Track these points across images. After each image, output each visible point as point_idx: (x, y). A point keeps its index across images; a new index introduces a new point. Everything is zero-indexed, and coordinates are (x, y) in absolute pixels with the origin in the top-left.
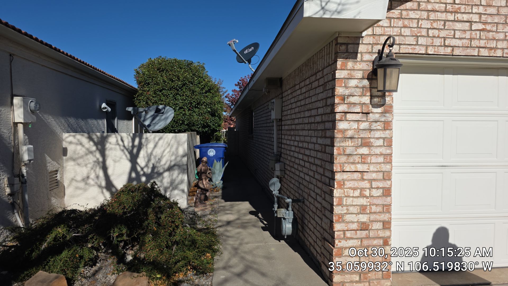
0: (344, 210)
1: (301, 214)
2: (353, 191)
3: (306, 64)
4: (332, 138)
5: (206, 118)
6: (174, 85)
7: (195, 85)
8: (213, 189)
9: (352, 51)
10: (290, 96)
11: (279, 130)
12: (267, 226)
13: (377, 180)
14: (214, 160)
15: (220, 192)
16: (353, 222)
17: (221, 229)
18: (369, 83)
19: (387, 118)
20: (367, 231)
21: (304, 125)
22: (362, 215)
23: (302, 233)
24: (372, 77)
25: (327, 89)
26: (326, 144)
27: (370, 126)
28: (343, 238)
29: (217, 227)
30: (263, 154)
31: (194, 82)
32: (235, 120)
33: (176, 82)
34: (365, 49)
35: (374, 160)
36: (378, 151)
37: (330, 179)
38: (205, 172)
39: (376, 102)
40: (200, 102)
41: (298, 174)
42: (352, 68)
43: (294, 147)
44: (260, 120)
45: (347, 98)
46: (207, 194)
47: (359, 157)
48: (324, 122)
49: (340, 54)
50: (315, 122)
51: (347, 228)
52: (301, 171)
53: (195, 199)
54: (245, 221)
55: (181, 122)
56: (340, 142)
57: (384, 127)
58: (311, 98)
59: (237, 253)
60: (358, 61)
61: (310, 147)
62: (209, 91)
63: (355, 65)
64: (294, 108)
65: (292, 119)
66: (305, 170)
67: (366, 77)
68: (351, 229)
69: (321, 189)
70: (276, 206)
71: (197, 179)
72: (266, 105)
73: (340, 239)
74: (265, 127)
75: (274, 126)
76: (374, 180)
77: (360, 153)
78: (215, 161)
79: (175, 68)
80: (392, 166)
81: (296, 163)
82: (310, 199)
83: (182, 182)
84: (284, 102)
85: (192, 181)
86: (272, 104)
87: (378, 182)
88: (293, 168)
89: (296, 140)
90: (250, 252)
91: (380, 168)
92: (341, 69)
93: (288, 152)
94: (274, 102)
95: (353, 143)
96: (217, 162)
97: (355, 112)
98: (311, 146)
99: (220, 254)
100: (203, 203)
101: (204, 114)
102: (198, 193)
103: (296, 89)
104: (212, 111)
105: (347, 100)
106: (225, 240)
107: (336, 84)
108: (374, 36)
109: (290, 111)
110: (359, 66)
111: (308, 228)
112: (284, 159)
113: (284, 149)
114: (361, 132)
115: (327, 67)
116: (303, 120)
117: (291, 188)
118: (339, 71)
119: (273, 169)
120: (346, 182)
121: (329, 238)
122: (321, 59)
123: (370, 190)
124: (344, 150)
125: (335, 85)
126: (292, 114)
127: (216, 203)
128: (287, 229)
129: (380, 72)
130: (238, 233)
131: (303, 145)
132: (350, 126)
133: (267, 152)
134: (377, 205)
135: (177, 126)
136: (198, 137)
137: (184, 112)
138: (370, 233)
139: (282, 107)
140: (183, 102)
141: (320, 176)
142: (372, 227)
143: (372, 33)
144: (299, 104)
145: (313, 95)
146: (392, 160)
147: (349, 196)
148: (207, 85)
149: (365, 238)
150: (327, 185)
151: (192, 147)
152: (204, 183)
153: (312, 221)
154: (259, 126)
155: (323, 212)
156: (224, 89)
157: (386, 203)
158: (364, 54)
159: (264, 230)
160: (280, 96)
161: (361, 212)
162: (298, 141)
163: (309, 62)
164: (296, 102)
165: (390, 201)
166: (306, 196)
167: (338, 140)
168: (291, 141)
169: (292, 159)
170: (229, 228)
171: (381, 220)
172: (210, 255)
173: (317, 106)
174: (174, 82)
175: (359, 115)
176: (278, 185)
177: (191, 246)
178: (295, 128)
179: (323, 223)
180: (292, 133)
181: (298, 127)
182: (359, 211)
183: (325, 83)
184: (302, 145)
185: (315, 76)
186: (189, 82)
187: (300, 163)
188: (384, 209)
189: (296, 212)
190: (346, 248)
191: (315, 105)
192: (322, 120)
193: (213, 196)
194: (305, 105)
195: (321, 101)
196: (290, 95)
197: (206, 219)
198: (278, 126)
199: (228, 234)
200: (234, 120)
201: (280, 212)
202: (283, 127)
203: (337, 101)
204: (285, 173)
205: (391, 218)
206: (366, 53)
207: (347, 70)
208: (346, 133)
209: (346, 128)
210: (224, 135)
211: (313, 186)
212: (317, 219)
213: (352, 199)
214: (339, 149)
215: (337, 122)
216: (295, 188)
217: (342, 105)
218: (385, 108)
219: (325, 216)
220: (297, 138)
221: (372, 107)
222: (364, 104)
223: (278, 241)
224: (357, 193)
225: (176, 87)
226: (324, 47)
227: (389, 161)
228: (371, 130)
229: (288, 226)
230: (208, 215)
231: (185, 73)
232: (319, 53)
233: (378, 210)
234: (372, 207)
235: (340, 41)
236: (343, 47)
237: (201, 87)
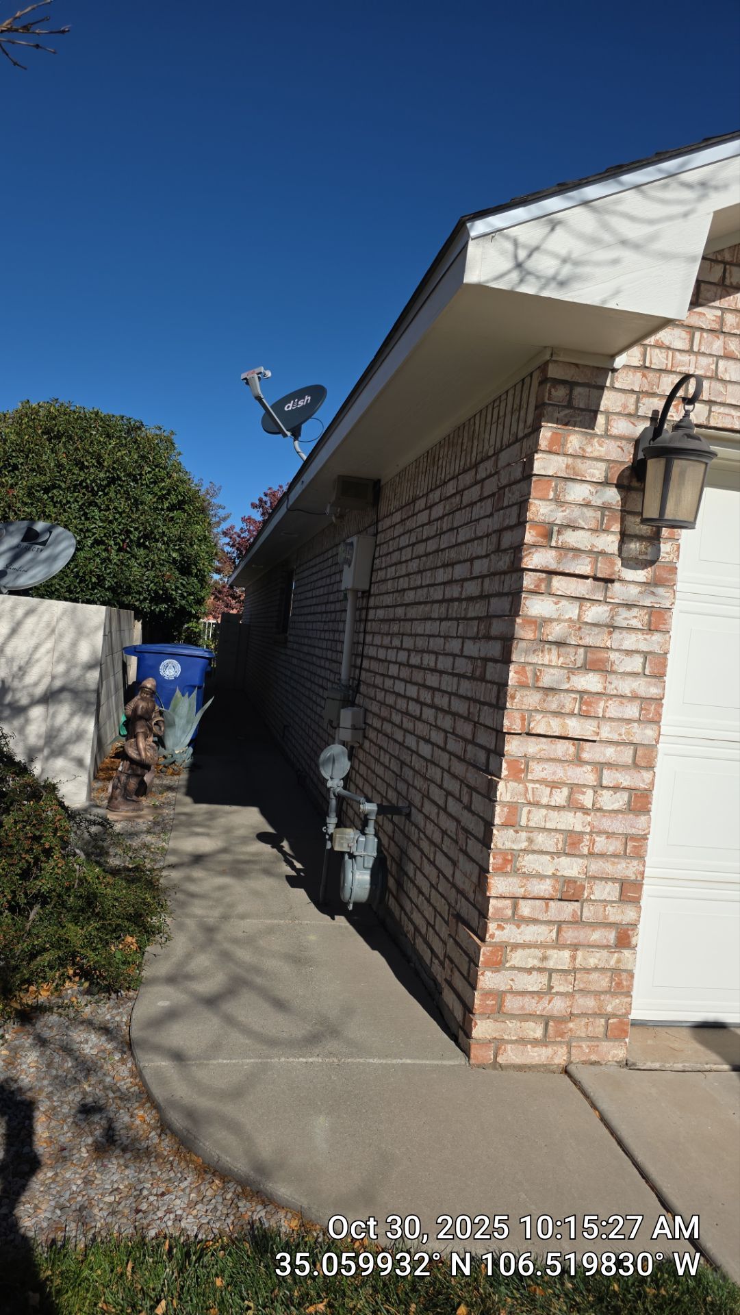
0: (520, 842)
1: (398, 846)
2: (549, 789)
3: (450, 441)
4: (507, 641)
5: (163, 576)
6: (86, 479)
7: (142, 485)
8: (165, 766)
9: (582, 406)
10: (399, 530)
11: (360, 621)
12: (302, 874)
13: (617, 765)
14: (175, 691)
15: (184, 776)
16: (542, 877)
17: (175, 875)
18: (619, 499)
19: (660, 601)
20: (576, 903)
21: (429, 605)
22: (568, 859)
23: (397, 899)
24: (631, 481)
25: (505, 504)
26: (488, 656)
27: (613, 617)
28: (509, 919)
29: (164, 868)
30: (308, 684)
31: (141, 478)
32: (242, 598)
33: (92, 470)
34: (619, 404)
35: (614, 709)
36: (626, 686)
37: (489, 752)
38: (146, 717)
39: (633, 554)
40: (152, 532)
41: (400, 739)
42: (580, 452)
43: (398, 665)
44: (309, 594)
45: (559, 532)
46: (147, 778)
47: (575, 699)
48: (489, 596)
49: (550, 408)
50: (463, 597)
51: (523, 890)
52: (409, 732)
53: (110, 790)
54: (242, 857)
55: (94, 580)
56: (526, 652)
57: (650, 622)
58: (456, 531)
59: (211, 941)
60: (596, 435)
61: (440, 666)
62: (179, 506)
63: (587, 444)
64: (406, 561)
65: (397, 591)
66: (421, 729)
67: (615, 482)
68: (535, 894)
69: (462, 781)
70: (332, 821)
71: (124, 736)
72: (330, 554)
73: (502, 920)
74: (321, 613)
75: (346, 611)
76: (610, 765)
77: (580, 688)
78: (178, 693)
79: (94, 433)
80: (659, 735)
81: (398, 710)
82: (429, 808)
83: (79, 736)
84: (380, 545)
85: (109, 742)
86: (348, 547)
87: (620, 773)
88: (390, 721)
89: (404, 646)
90: (249, 941)
91: (628, 733)
92: (550, 452)
93: (379, 680)
94: (352, 544)
95: (561, 659)
96: (183, 695)
97: (577, 572)
98: (444, 663)
99: (164, 940)
100: (133, 801)
101: (161, 564)
102: (121, 772)
103: (416, 511)
104: (183, 560)
105: (558, 539)
106: (182, 905)
107: (532, 490)
108: (646, 372)
109: (394, 568)
110: (598, 448)
111: (415, 885)
112: (367, 700)
113: (369, 671)
114: (586, 629)
115: (509, 446)
116: (428, 591)
117: (378, 776)
118: (544, 456)
119: (335, 724)
120: (533, 765)
121: (472, 916)
122: (494, 425)
123: (595, 792)
124: (536, 674)
125: (529, 494)
126: (399, 577)
127: (169, 804)
128: (355, 883)
129: (654, 468)
130: (221, 888)
131: (422, 660)
132: (557, 610)
133: (321, 680)
134: (609, 835)
135: (82, 591)
136: (138, 625)
137: (104, 554)
138: (585, 910)
139: (374, 558)
140: (104, 528)
141: (462, 744)
142: (590, 894)
143: (641, 363)
144: (420, 549)
145: (462, 523)
146: (660, 715)
147: (537, 804)
148: (175, 490)
149: (568, 922)
150: (480, 769)
151: (117, 648)
152: (141, 745)
153: (428, 868)
154: (306, 610)
155: (460, 842)
156: (220, 510)
157: (633, 831)
158: (614, 417)
159: (293, 886)
160: (371, 530)
161: (565, 850)
162: (409, 650)
163: (459, 436)
164: (413, 544)
165: (645, 826)
166: (417, 799)
167: (522, 645)
168: (390, 651)
169: (387, 699)
170: (197, 873)
171: (615, 876)
172: (134, 941)
173: (472, 554)
174: (86, 471)
175: (585, 583)
176: (344, 765)
177: (82, 910)
178: (405, 615)
179: (458, 874)
180: (395, 628)
181: (413, 612)
182: (560, 845)
183: (500, 489)
184: (419, 661)
185: (474, 470)
186: (129, 475)
187: (410, 708)
188: (628, 847)
189: (385, 841)
190: (515, 946)
191: (465, 552)
192: (482, 591)
193: (161, 785)
194: (437, 551)
195: (485, 539)
196: (397, 526)
197: (135, 843)
198: (358, 609)
199: (192, 888)
200: (240, 596)
201: (342, 838)
202: (372, 614)
203: (529, 537)
204: (365, 737)
205: (643, 873)
206: (619, 414)
207: (565, 455)
208: (547, 630)
209: (547, 616)
210: (209, 632)
211: (439, 771)
212: (441, 861)
213: (544, 811)
214: (521, 672)
215: (523, 596)
216: (388, 776)
217: (541, 550)
218: (655, 573)
219: (465, 853)
220: (408, 643)
221: (623, 565)
222: (602, 553)
223: (328, 918)
224: (560, 797)
225: (91, 484)
226: (507, 392)
227: (653, 717)
228: (615, 628)
229: (360, 877)
230: (141, 832)
231: (120, 451)
232: (490, 409)
233: (611, 850)
234: (597, 839)
235: (554, 372)
236: (560, 393)
237: (159, 494)
